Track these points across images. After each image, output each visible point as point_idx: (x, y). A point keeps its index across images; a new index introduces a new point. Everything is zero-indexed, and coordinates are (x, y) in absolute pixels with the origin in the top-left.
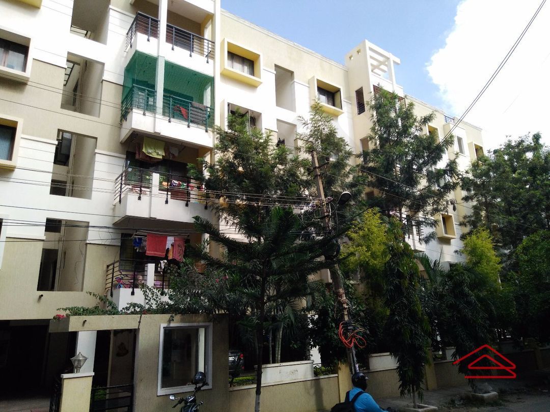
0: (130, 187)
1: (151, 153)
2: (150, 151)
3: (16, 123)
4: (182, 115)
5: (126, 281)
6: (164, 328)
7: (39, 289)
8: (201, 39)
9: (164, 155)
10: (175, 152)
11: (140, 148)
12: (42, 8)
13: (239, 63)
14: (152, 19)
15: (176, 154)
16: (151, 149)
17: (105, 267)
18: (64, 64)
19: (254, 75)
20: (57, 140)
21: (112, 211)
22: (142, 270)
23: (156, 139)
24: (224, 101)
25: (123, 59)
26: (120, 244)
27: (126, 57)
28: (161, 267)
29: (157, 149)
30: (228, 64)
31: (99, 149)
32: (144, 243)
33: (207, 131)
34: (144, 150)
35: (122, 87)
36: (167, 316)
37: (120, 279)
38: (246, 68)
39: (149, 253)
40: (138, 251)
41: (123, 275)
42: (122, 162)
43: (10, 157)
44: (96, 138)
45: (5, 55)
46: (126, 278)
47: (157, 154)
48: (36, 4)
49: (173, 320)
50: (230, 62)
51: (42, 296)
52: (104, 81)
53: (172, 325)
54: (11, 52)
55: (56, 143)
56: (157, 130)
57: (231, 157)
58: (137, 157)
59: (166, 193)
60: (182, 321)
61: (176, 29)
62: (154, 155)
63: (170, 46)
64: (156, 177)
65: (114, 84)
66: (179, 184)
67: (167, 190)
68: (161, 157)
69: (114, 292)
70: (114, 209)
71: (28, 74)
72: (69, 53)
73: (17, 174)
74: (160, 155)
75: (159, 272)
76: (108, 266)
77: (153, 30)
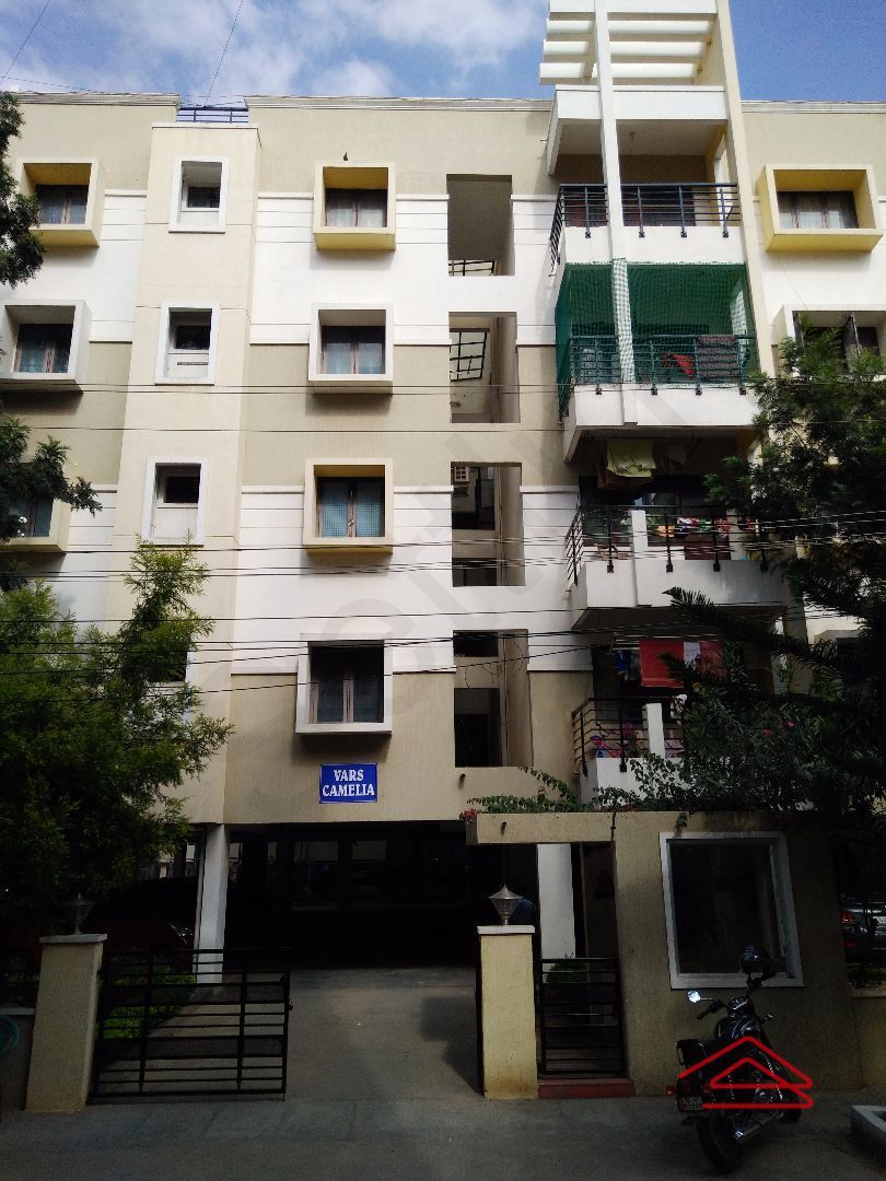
0: (595, 549)
1: (625, 471)
2: (624, 466)
3: (382, 468)
4: (681, 371)
5: (613, 741)
6: (668, 840)
7: (459, 763)
8: (709, 190)
9: (654, 467)
10: (679, 456)
11: (604, 464)
12: (398, 247)
13: (814, 209)
14: (590, 189)
15: (683, 461)
16: (624, 461)
17: (569, 715)
18: (446, 337)
19: (857, 226)
20: (453, 483)
21: (566, 602)
22: (639, 720)
23: (632, 438)
24: (782, 310)
25: (550, 291)
26: (590, 668)
27: (554, 286)
28: (675, 710)
29: (638, 458)
30: (781, 223)
31: (526, 485)
32: (637, 662)
33: (743, 392)
34: (610, 468)
35: (554, 349)
36: (674, 815)
37: (601, 739)
38: (835, 216)
39: (649, 681)
40: (626, 678)
41: (605, 730)
42: (573, 502)
43: (382, 533)
44: (520, 465)
45: (352, 353)
46: (611, 736)
47: (640, 468)
48: (388, 245)
49: (685, 825)
50: (788, 217)
51: (463, 776)
52: (520, 349)
53: (685, 835)
54: (361, 345)
55: (451, 488)
56: (629, 419)
57: (804, 436)
58: (601, 484)
59: (666, 548)
60: (708, 826)
61: (642, 189)
62: (634, 473)
63: (636, 229)
64: (638, 520)
65: (537, 349)
66: (694, 524)
67: (668, 543)
68: (648, 474)
69: (589, 766)
70: (569, 599)
71: (388, 376)
72: (452, 314)
73: (398, 556)
74: (645, 470)
75: (675, 721)
76: (574, 715)
77: (596, 211)
